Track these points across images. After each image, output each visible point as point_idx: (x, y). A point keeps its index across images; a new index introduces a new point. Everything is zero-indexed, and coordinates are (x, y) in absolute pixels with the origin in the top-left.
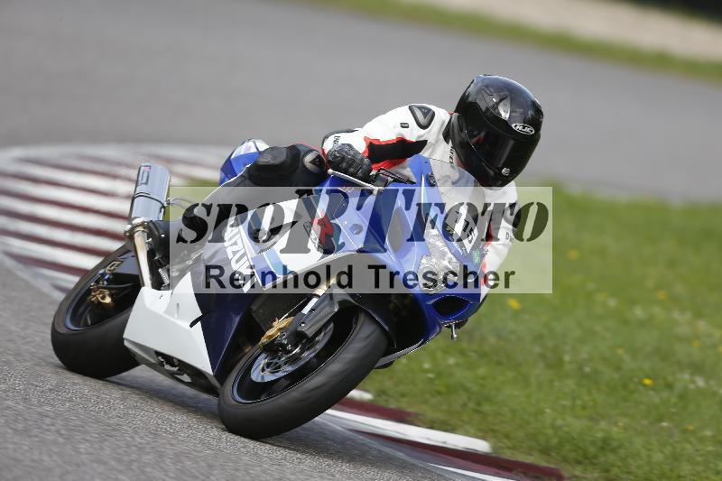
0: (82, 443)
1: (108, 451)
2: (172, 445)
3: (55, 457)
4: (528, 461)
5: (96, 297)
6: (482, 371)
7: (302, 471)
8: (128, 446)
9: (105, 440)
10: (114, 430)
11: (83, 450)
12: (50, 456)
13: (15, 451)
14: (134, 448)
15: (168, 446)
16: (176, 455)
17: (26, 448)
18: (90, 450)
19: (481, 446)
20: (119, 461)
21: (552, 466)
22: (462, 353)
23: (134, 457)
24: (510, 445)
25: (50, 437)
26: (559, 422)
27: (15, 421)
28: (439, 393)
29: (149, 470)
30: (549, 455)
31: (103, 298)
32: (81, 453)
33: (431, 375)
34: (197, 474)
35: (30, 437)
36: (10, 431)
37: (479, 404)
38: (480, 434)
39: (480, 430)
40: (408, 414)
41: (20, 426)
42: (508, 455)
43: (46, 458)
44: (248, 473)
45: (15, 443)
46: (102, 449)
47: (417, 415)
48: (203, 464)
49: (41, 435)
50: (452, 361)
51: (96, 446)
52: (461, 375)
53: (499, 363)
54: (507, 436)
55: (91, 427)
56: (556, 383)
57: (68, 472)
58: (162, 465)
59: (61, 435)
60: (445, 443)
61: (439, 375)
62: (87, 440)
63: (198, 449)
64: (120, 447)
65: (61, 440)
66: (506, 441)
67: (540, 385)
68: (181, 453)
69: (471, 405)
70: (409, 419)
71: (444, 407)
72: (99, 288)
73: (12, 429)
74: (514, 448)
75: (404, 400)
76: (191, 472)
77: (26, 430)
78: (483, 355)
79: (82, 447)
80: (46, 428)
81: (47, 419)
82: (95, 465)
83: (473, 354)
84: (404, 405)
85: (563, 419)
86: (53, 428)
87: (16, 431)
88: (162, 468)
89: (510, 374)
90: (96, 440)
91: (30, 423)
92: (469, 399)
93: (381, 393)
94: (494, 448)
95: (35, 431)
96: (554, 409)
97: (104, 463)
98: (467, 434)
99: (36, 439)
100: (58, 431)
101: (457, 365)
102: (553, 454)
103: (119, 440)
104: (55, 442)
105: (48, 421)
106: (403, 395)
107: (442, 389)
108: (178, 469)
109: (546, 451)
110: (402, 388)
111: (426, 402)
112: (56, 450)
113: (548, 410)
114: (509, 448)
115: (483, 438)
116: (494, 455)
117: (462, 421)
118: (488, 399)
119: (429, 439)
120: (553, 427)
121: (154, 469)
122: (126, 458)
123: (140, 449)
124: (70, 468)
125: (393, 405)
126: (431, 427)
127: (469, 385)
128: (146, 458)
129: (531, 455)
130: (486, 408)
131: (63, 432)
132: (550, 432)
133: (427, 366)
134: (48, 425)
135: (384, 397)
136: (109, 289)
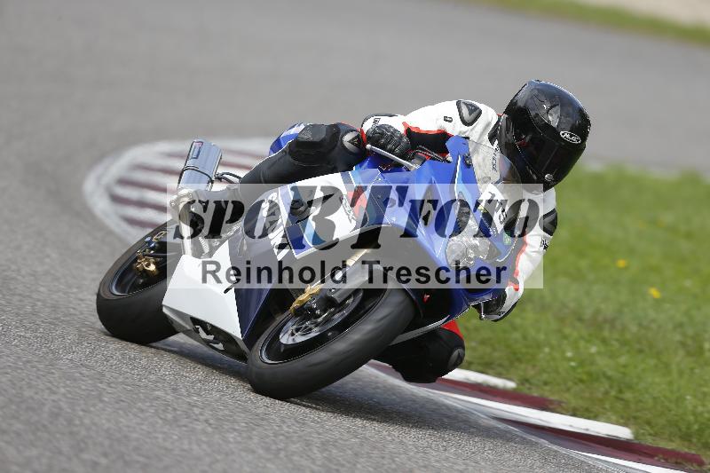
0: (231, 433)
1: (256, 440)
2: (319, 434)
3: (205, 446)
4: (669, 448)
5: (141, 264)
6: (623, 360)
7: (447, 459)
8: (276, 435)
9: (254, 429)
10: (263, 419)
11: (231, 440)
12: (199, 445)
13: (164, 440)
14: (281, 437)
15: (316, 435)
16: (323, 444)
17: (175, 437)
18: (239, 439)
19: (624, 433)
20: (268, 450)
21: (693, 452)
22: (604, 341)
23: (282, 445)
24: (652, 432)
25: (199, 427)
26: (700, 409)
27: (164, 411)
28: (581, 381)
29: (295, 458)
30: (690, 441)
31: (148, 265)
32: (230, 442)
33: (573, 364)
34: (344, 462)
35: (179, 426)
36: (160, 421)
37: (620, 391)
38: (622, 421)
39: (622, 417)
40: (551, 402)
41: (169, 416)
42: (649, 441)
43: (195, 447)
44: (394, 461)
45: (165, 433)
46: (250, 438)
47: (559, 403)
48: (350, 452)
49: (191, 425)
50: (593, 350)
51: (244, 435)
52: (603, 363)
53: (641, 351)
54: (649, 423)
55: (238, 416)
56: (697, 371)
57: (217, 461)
58: (310, 453)
59: (210, 424)
60: (587, 430)
61: (581, 364)
62: (235, 430)
63: (345, 438)
64: (267, 436)
65: (210, 429)
66: (648, 428)
67: (681, 373)
68: (328, 441)
69: (613, 393)
70: (551, 407)
71: (587, 395)
72: (144, 256)
73: (161, 418)
74: (656, 435)
75: (547, 388)
76: (338, 460)
77: (175, 420)
78: (624, 343)
79: (231, 436)
80: (194, 417)
81: (195, 409)
82: (243, 454)
83: (614, 343)
84: (547, 393)
85: (704, 406)
86: (201, 417)
87: (165, 420)
88: (308, 456)
89: (652, 362)
90: (245, 429)
91: (178, 412)
92: (611, 387)
93: (524, 381)
94: (636, 435)
95: (184, 421)
96: (695, 396)
97: (253, 452)
98: (609, 421)
99: (184, 429)
100: (206, 421)
101: (599, 353)
102: (694, 440)
103: (266, 430)
104: (204, 432)
105: (197, 411)
106: (546, 383)
107: (585, 377)
108: (325, 457)
109: (686, 437)
110: (545, 377)
111: (568, 390)
112: (204, 439)
113: (688, 397)
114: (650, 435)
115: (625, 425)
116: (636, 442)
117: (605, 408)
118: (630, 387)
119: (571, 426)
120: (694, 414)
121: (302, 457)
122: (274, 447)
123: (287, 438)
124: (219, 457)
125: (535, 393)
126: (574, 415)
127: (610, 373)
128: (293, 447)
129: (672, 441)
130: (628, 395)
131: (211, 421)
132: (691, 418)
133: (569, 354)
134: (196, 415)
135: (527, 385)
136: (154, 257)
